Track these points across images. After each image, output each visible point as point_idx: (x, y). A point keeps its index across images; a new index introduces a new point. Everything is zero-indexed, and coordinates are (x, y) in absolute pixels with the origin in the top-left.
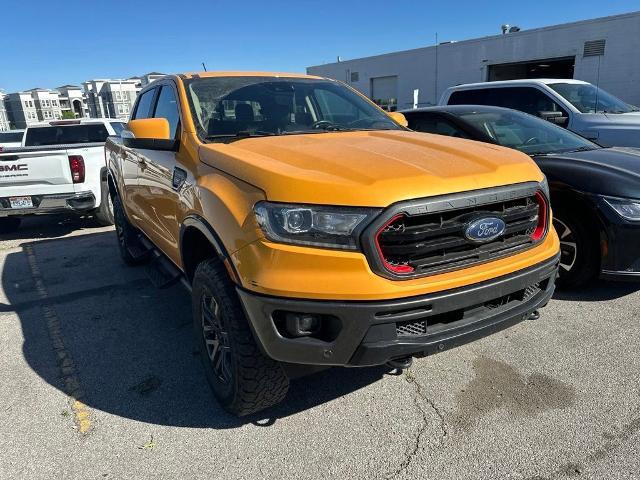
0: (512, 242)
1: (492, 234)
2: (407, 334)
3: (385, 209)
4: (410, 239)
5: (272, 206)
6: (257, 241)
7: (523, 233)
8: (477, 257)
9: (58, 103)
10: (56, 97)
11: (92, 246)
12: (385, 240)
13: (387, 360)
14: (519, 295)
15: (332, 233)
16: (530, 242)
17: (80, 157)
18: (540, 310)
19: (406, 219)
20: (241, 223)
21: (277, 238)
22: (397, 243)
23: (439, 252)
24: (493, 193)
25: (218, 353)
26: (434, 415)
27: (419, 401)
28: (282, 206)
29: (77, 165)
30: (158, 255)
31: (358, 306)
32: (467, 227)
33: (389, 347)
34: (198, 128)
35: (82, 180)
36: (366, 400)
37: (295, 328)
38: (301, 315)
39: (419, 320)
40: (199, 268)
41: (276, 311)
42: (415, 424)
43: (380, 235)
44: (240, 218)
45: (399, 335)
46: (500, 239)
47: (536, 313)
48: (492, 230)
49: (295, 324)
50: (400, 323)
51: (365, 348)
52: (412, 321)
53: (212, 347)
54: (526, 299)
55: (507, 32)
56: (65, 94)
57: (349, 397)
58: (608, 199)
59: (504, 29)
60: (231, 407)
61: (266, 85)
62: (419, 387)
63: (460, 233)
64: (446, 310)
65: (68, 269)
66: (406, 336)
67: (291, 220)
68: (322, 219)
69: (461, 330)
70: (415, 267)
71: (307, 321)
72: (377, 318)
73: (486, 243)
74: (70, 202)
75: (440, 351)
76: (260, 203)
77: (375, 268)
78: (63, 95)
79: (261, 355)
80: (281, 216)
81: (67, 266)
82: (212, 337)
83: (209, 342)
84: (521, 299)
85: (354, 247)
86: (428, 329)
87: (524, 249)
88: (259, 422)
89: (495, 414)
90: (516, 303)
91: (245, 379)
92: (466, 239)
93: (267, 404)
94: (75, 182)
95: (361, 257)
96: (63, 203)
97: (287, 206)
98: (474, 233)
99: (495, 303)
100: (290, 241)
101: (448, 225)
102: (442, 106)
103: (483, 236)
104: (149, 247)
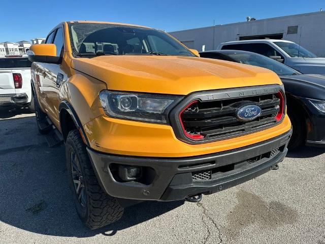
0: (264, 121)
1: (253, 116)
2: (199, 180)
3: (186, 96)
4: (201, 117)
5: (110, 93)
6: (100, 117)
7: (270, 116)
8: (243, 130)
9: (18, 50)
10: (17, 47)
11: (23, 123)
12: (185, 117)
13: (185, 197)
14: (267, 155)
15: (151, 112)
16: (275, 122)
17: (20, 74)
18: (279, 164)
19: (199, 104)
20: (90, 105)
21: (113, 114)
22: (193, 120)
23: (220, 126)
24: (254, 89)
25: (80, 189)
26: (214, 228)
27: (205, 219)
28: (117, 93)
29: (18, 79)
30: (54, 127)
31: (167, 161)
32: (238, 110)
33: (187, 188)
34: (74, 50)
35: (20, 87)
36: (173, 218)
37: (125, 176)
38: (128, 167)
39: (207, 171)
40: (69, 135)
41: (112, 164)
42: (202, 234)
43: (182, 113)
44: (90, 101)
45: (194, 180)
46: (257, 119)
47: (277, 166)
48: (253, 113)
49: (125, 172)
50: (194, 173)
51: (171, 190)
52: (202, 171)
53: (77, 184)
54: (271, 157)
55: (249, 20)
56: (22, 45)
57: (162, 216)
58: (311, 101)
59: (248, 19)
60: (87, 224)
61: (117, 28)
62: (205, 209)
63: (234, 114)
64: (224, 164)
65: (7, 136)
66: (198, 181)
67: (123, 102)
68: (144, 103)
69: (233, 177)
70: (205, 135)
71: (133, 170)
72: (179, 169)
73: (250, 121)
74: (13, 99)
75: (219, 190)
76: (103, 91)
77: (178, 136)
78: (21, 46)
79: (103, 192)
80: (116, 99)
81: (6, 134)
82: (77, 178)
83: (76, 181)
84: (268, 157)
85: (165, 122)
86: (212, 176)
87: (272, 126)
88: (106, 233)
89: (251, 227)
90: (265, 160)
91: (94, 207)
92: (237, 118)
93: (109, 222)
94: (16, 88)
95: (170, 128)
96: (9, 100)
97: (120, 93)
98: (242, 114)
99: (253, 160)
100: (122, 116)
101: (227, 108)
102: (218, 50)
103: (248, 117)
104: (50, 123)
